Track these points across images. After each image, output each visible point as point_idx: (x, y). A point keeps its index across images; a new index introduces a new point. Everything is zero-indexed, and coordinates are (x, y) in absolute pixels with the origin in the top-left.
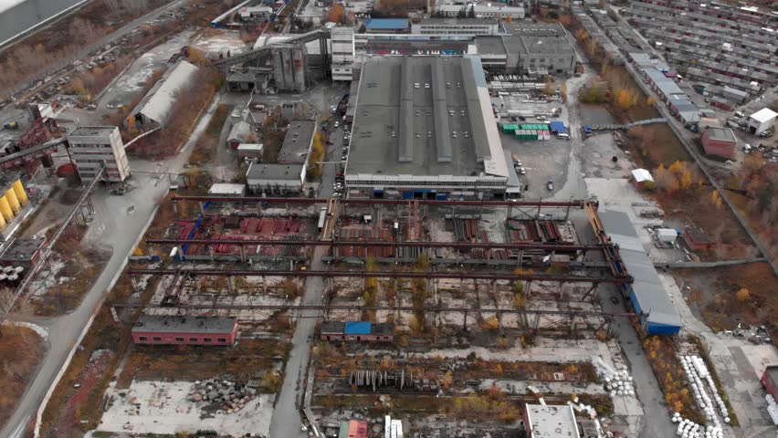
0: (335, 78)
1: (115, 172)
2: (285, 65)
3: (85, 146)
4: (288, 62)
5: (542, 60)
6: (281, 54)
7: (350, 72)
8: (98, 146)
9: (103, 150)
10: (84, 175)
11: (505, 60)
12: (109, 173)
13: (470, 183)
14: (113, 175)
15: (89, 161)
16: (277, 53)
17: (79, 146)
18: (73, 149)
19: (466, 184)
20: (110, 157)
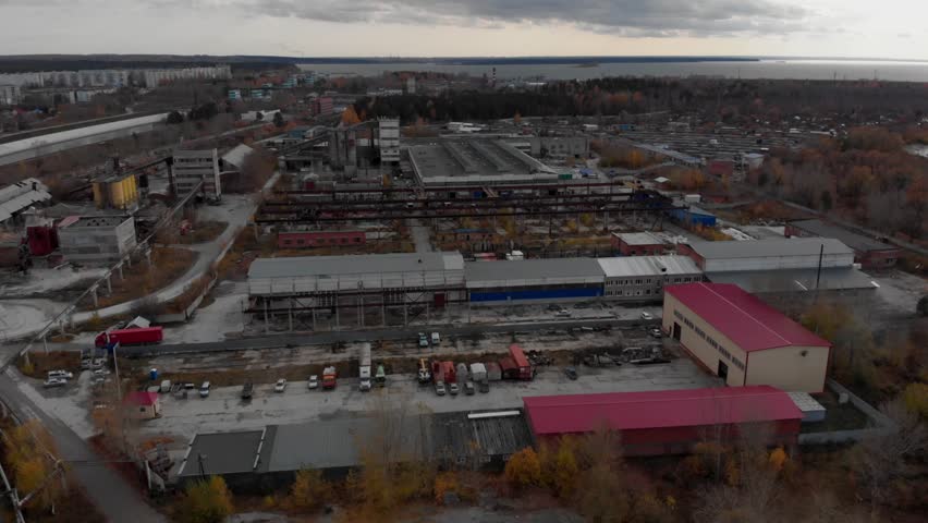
0: (383, 159)
1: (212, 187)
2: (341, 145)
3: (187, 160)
4: (343, 142)
5: (561, 147)
6: (336, 135)
7: (398, 153)
8: (200, 160)
9: (204, 164)
10: (180, 191)
11: (529, 147)
12: (206, 187)
13: (528, 181)
14: (209, 190)
15: (189, 176)
16: (333, 134)
17: (182, 160)
18: (176, 164)
19: (525, 182)
20: (209, 171)
